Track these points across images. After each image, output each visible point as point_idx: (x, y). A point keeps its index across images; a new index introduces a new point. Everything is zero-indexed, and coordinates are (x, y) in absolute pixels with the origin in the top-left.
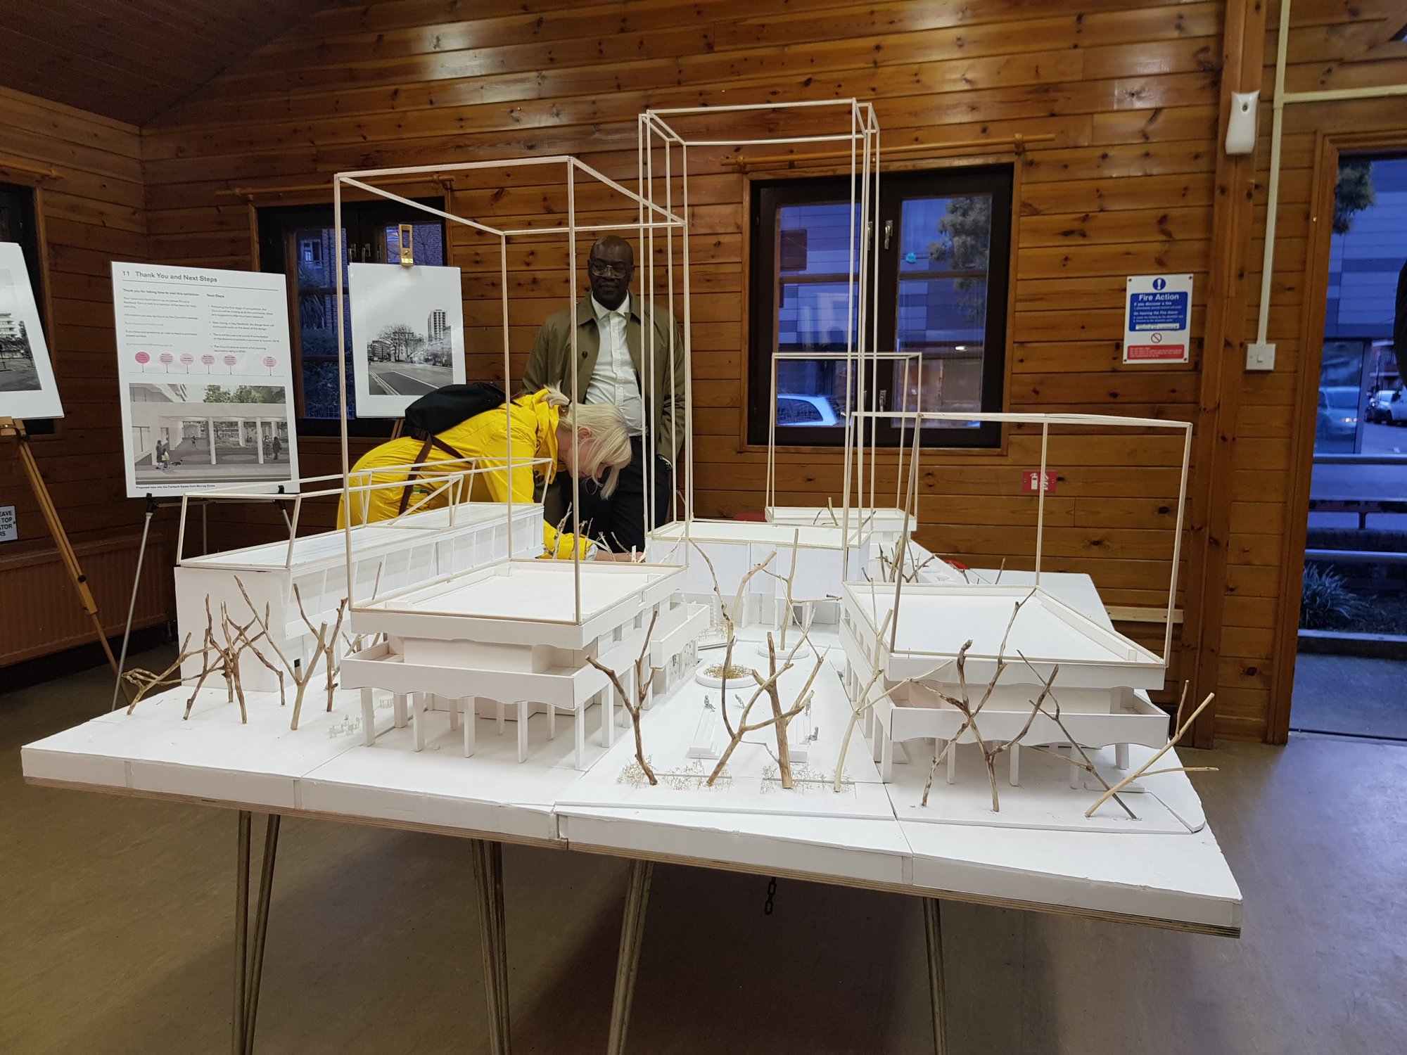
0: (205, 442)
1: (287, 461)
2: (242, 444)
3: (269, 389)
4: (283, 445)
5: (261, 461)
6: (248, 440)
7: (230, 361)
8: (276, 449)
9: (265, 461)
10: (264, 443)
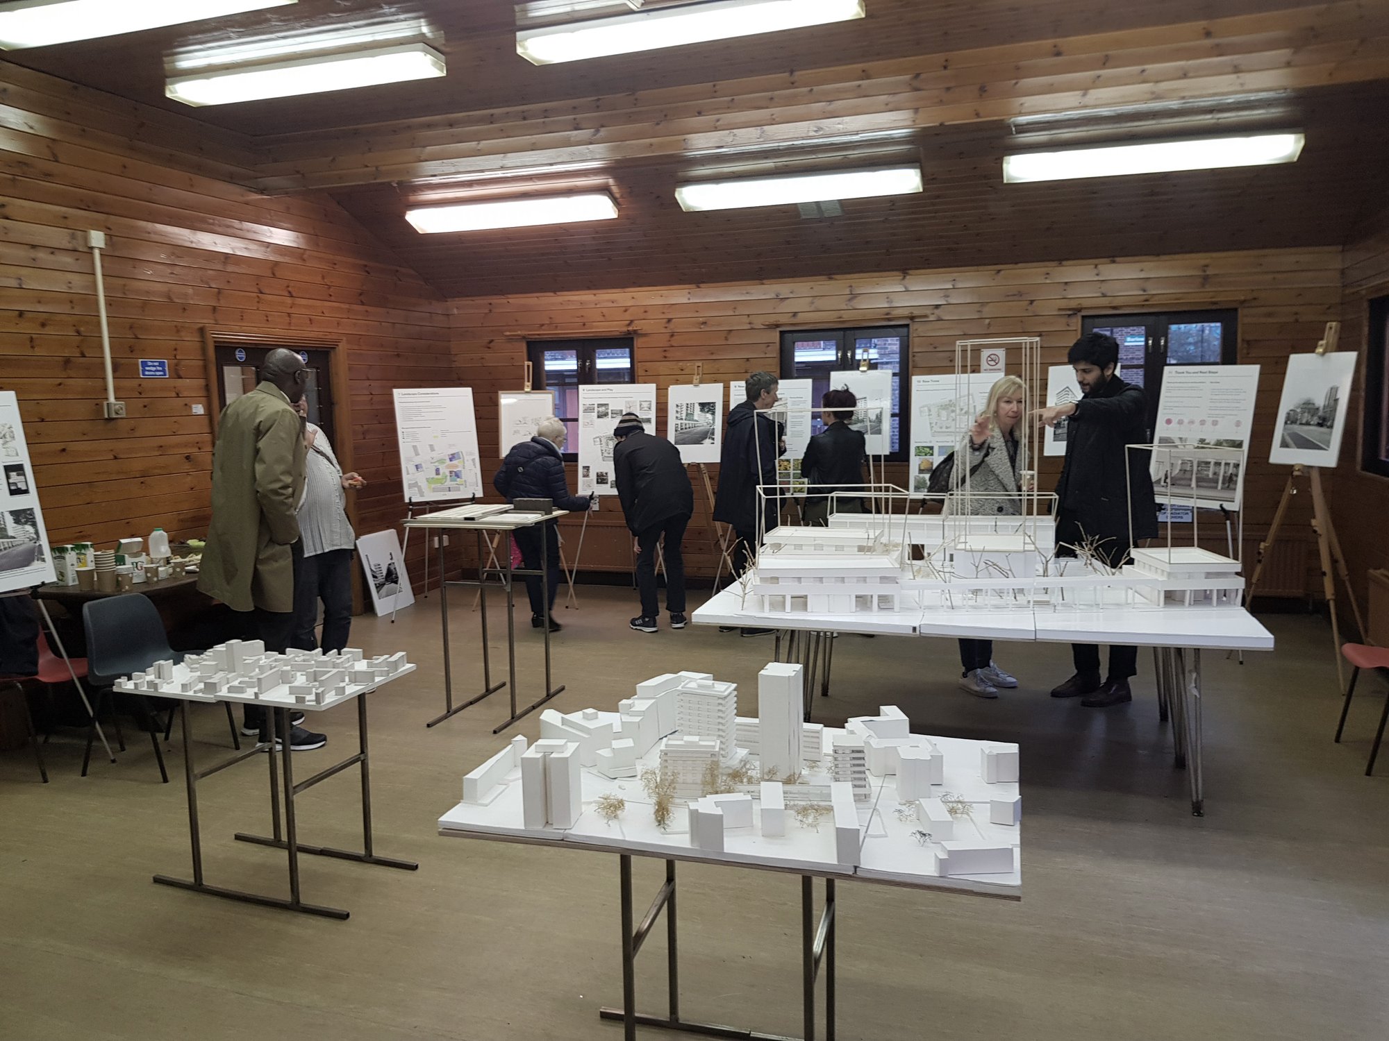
0: (1190, 473)
1: (1235, 489)
2: (1211, 476)
3: (1233, 441)
4: (1234, 478)
5: (1219, 488)
6: (1215, 474)
7: (1215, 423)
8: (1230, 481)
9: (1222, 488)
10: (1224, 476)
